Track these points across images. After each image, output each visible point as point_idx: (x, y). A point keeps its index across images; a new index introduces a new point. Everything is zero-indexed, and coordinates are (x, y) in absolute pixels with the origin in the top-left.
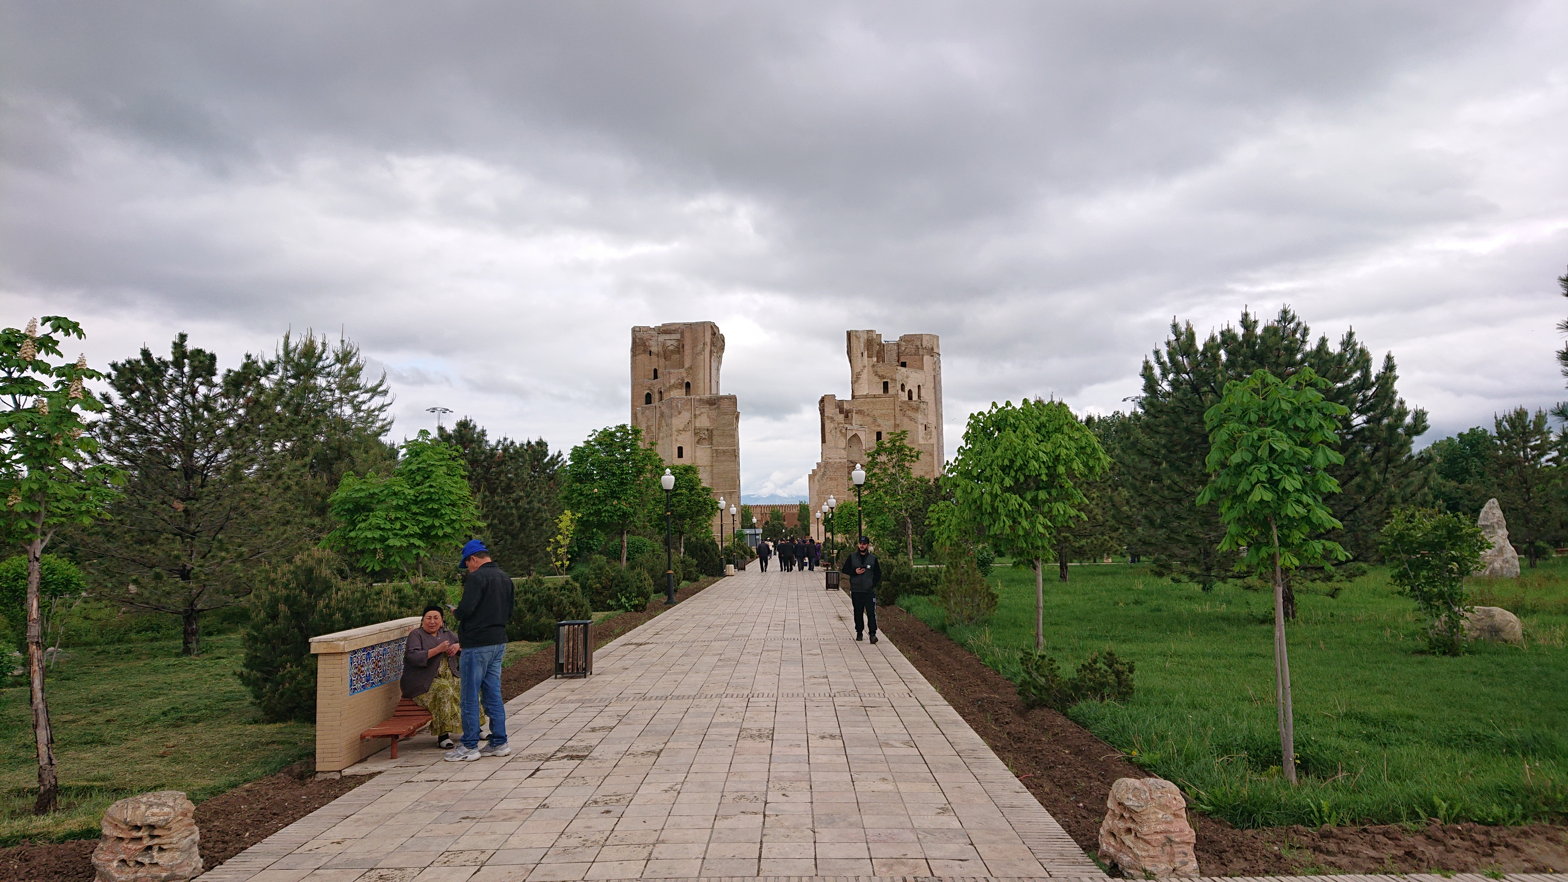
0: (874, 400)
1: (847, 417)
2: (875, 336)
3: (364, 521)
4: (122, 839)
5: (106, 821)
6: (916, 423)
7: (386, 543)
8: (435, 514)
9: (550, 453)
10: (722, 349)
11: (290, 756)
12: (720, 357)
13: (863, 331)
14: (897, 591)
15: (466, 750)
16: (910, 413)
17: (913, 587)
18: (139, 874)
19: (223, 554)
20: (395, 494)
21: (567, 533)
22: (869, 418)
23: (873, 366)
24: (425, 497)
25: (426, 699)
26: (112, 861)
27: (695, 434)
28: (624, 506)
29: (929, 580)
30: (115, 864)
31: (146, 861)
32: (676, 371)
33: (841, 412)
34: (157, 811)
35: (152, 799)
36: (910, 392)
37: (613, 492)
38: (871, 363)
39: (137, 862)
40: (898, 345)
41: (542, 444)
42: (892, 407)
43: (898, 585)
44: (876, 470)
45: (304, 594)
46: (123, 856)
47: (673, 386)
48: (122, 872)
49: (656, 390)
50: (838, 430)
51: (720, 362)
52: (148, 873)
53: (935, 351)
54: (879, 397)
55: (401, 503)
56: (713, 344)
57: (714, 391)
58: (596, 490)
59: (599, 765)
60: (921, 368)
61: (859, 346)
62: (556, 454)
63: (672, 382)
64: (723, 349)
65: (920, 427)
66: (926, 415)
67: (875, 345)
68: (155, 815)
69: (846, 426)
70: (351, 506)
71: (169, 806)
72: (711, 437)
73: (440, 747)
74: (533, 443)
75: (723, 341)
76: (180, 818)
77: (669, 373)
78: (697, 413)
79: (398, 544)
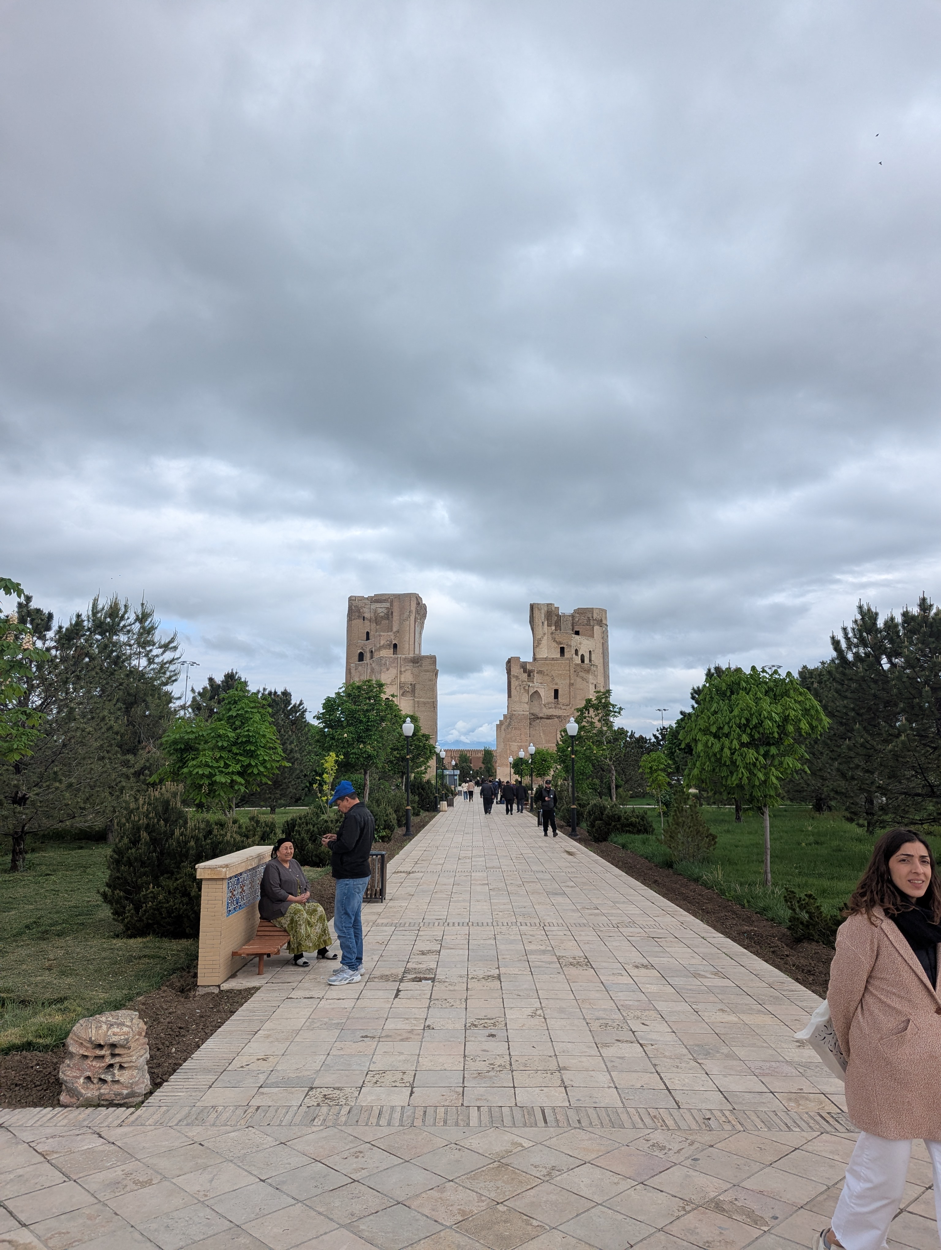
0: (553, 662)
1: (529, 676)
2: (553, 609)
3: (193, 759)
4: (85, 1057)
5: (72, 1038)
6: (587, 682)
7: (214, 779)
8: (251, 754)
9: (293, 702)
10: (424, 616)
11: (165, 970)
12: (423, 623)
13: (543, 604)
14: (608, 829)
15: (352, 973)
16: (582, 674)
17: (624, 826)
18: (102, 1091)
19: (57, 784)
20: (219, 736)
21: (331, 772)
22: (548, 678)
23: (552, 633)
24: (244, 740)
25: (285, 921)
26: (79, 1078)
27: (400, 687)
28: (369, 748)
29: (637, 820)
30: (82, 1080)
31: (109, 1078)
32: (386, 634)
33: (525, 671)
34: (118, 1030)
35: (110, 1019)
36: (582, 656)
37: (360, 737)
38: (550, 631)
39: (100, 1079)
40: (573, 616)
41: (286, 694)
42: (567, 668)
43: (610, 825)
44: (584, 724)
45: (162, 822)
46: (88, 1074)
47: (383, 646)
48: (88, 1088)
49: (368, 650)
50: (522, 687)
51: (422, 627)
52: (111, 1090)
53: (604, 622)
54: (557, 659)
55: (225, 744)
56: (417, 612)
57: (416, 652)
58: (346, 735)
59: (452, 988)
60: (592, 636)
61: (540, 617)
62: (298, 703)
63: (382, 643)
64: (426, 616)
65: (591, 686)
66: (596, 676)
67: (554, 616)
68: (116, 1034)
69: (529, 683)
70: (183, 747)
71: (127, 1026)
72: (413, 690)
73: (296, 964)
74: (279, 693)
75: (426, 609)
76: (137, 1037)
77: (380, 636)
78: (402, 670)
79: (223, 780)
